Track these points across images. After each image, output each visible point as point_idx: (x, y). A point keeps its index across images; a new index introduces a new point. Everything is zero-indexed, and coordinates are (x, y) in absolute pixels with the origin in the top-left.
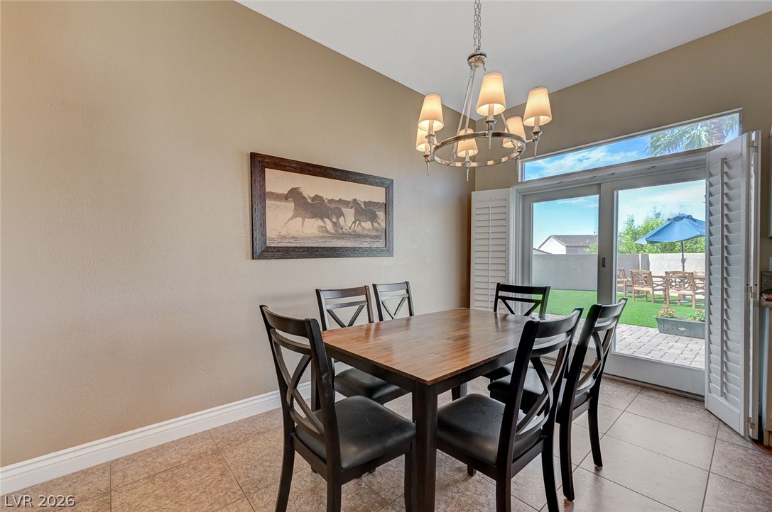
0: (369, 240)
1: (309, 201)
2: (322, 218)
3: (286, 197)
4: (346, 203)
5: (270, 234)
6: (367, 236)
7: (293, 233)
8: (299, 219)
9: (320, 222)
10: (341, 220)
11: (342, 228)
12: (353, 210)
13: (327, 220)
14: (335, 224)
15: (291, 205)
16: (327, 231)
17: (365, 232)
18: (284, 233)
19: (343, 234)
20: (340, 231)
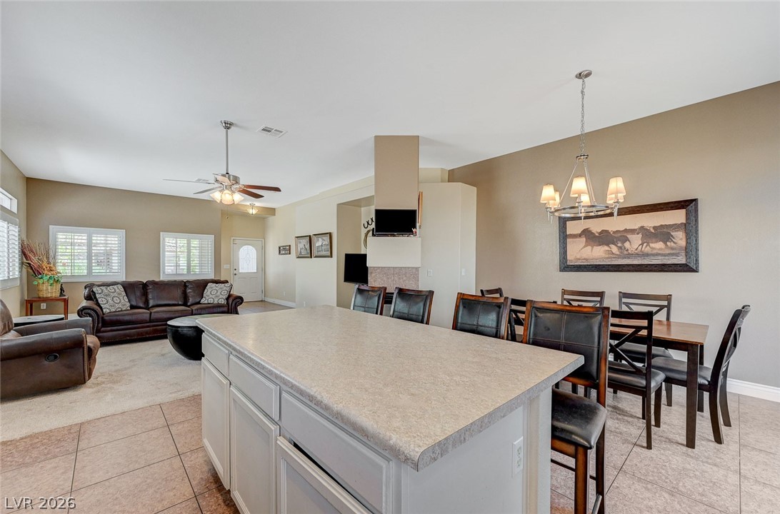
0: (660, 258)
1: (597, 235)
2: (608, 245)
3: (580, 235)
4: (632, 231)
5: (569, 257)
6: (657, 254)
7: (585, 256)
8: (589, 248)
9: (606, 248)
10: (627, 245)
11: (627, 250)
12: (640, 235)
13: (612, 246)
14: (620, 248)
15: (583, 239)
16: (613, 253)
17: (655, 252)
18: (578, 257)
19: (629, 254)
20: (626, 252)
